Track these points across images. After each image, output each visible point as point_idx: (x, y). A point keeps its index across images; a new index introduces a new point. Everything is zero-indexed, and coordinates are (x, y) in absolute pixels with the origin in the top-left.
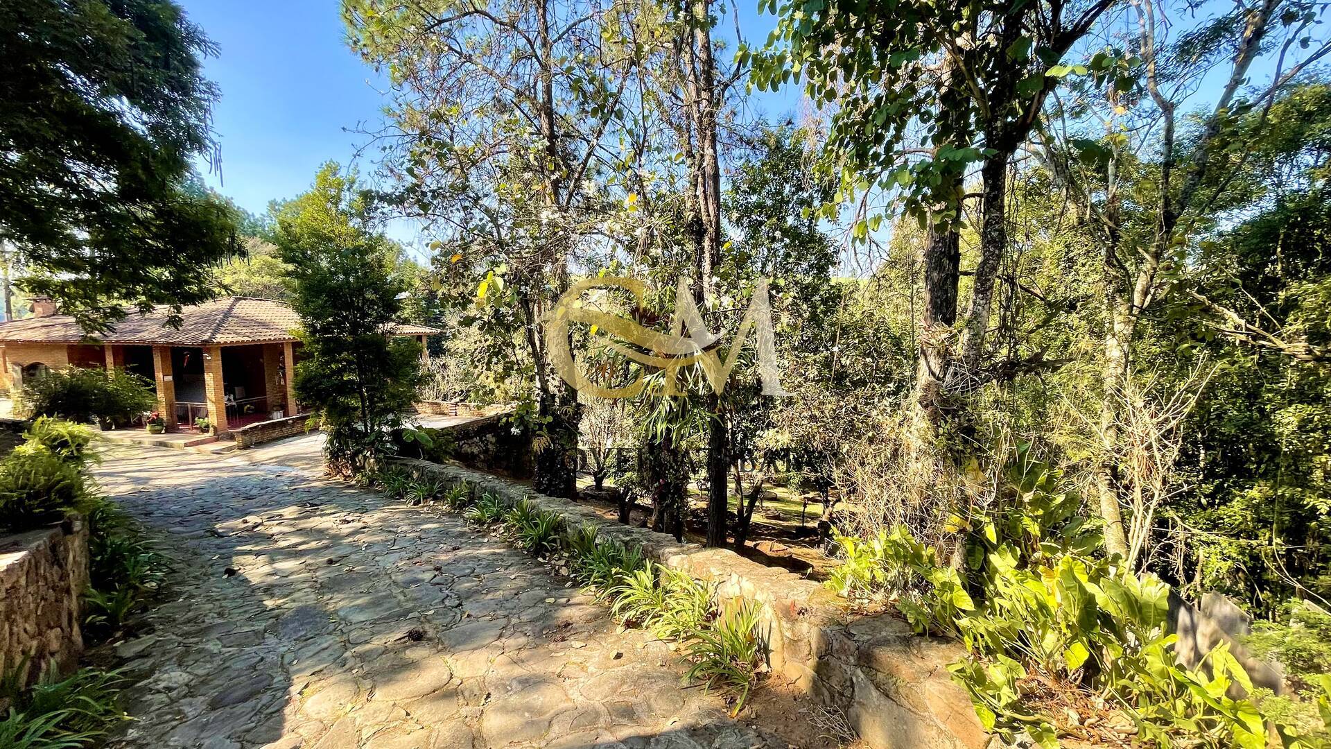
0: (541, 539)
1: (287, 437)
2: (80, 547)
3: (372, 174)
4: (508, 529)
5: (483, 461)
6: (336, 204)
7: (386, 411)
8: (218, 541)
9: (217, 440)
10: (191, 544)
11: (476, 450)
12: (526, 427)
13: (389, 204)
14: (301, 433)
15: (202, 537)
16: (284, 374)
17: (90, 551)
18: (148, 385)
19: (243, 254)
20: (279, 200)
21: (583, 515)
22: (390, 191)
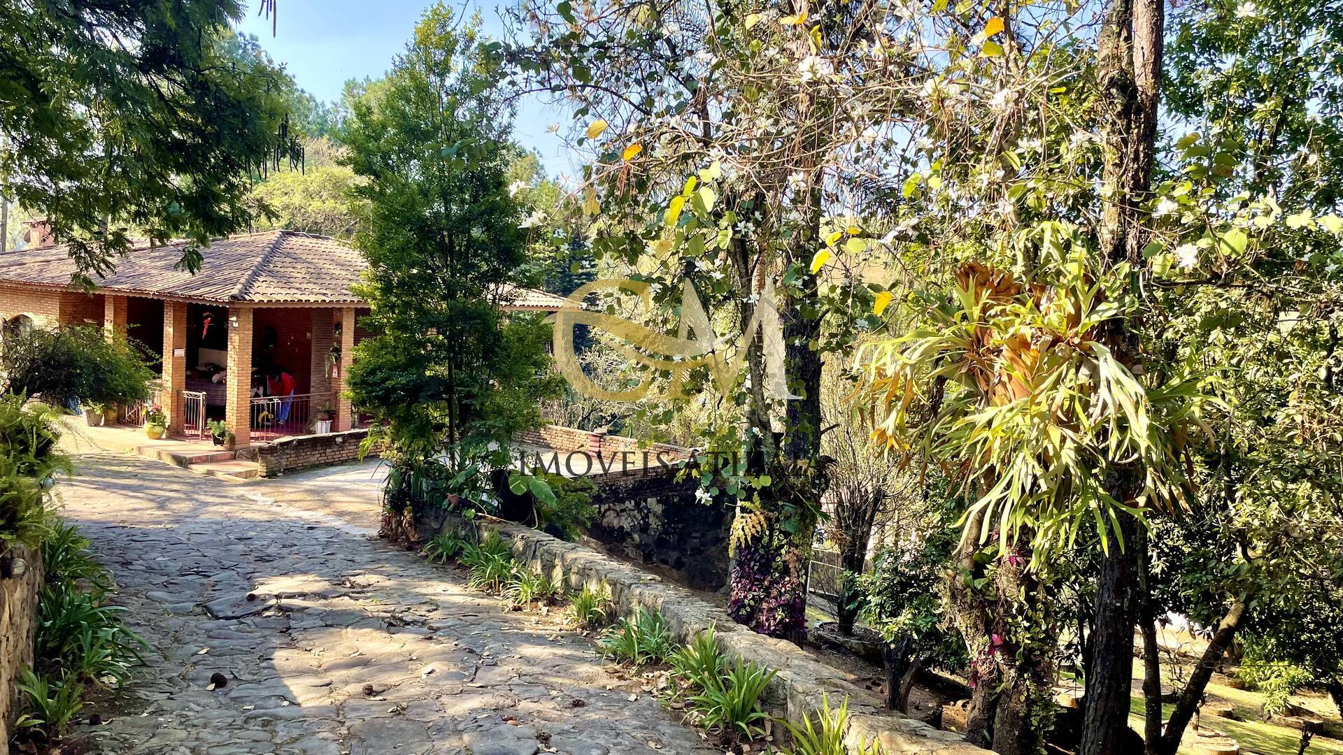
0: (737, 714)
1: (332, 464)
2: (23, 601)
3: (502, 11)
4: (673, 684)
5: (638, 547)
6: (442, 75)
7: (487, 436)
8: (211, 624)
9: (234, 458)
10: (174, 622)
11: (626, 524)
12: (723, 493)
13: (525, 68)
14: (353, 461)
15: (189, 613)
16: (338, 359)
17: (40, 610)
18: (149, 359)
19: (297, 155)
20: (360, 80)
21: (821, 681)
22: (528, 43)
